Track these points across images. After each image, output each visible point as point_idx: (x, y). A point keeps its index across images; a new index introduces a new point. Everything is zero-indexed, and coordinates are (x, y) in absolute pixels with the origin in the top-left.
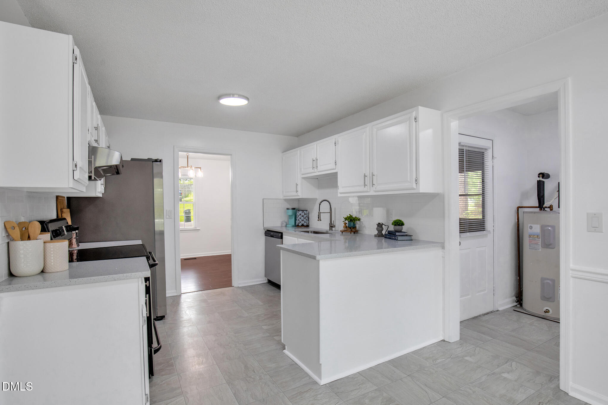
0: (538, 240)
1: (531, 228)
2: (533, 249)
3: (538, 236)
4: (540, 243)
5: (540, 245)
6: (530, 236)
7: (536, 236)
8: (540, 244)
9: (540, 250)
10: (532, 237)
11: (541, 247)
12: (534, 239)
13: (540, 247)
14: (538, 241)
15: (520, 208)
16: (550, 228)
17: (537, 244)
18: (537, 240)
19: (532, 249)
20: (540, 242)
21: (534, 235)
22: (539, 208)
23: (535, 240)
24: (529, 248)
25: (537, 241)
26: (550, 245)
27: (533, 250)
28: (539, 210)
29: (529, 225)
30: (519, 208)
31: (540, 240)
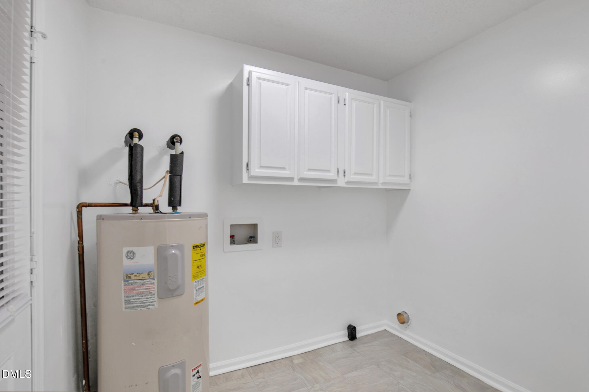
0: (152, 283)
1: (131, 255)
2: (138, 307)
3: (149, 274)
4: (156, 289)
5: (156, 294)
6: (130, 277)
7: (145, 275)
8: (155, 291)
9: (156, 305)
10: (133, 277)
11: (159, 297)
12: (141, 281)
13: (156, 299)
14: (151, 286)
15: (86, 207)
16: (173, 252)
17: (148, 293)
18: (148, 284)
19: (134, 307)
20: (156, 285)
21: (140, 274)
22: (131, 208)
23: (143, 284)
24: (126, 307)
25: (146, 286)
26: (175, 290)
27: (139, 309)
28: (131, 211)
29: (125, 250)
30: (84, 208)
31: (156, 281)
